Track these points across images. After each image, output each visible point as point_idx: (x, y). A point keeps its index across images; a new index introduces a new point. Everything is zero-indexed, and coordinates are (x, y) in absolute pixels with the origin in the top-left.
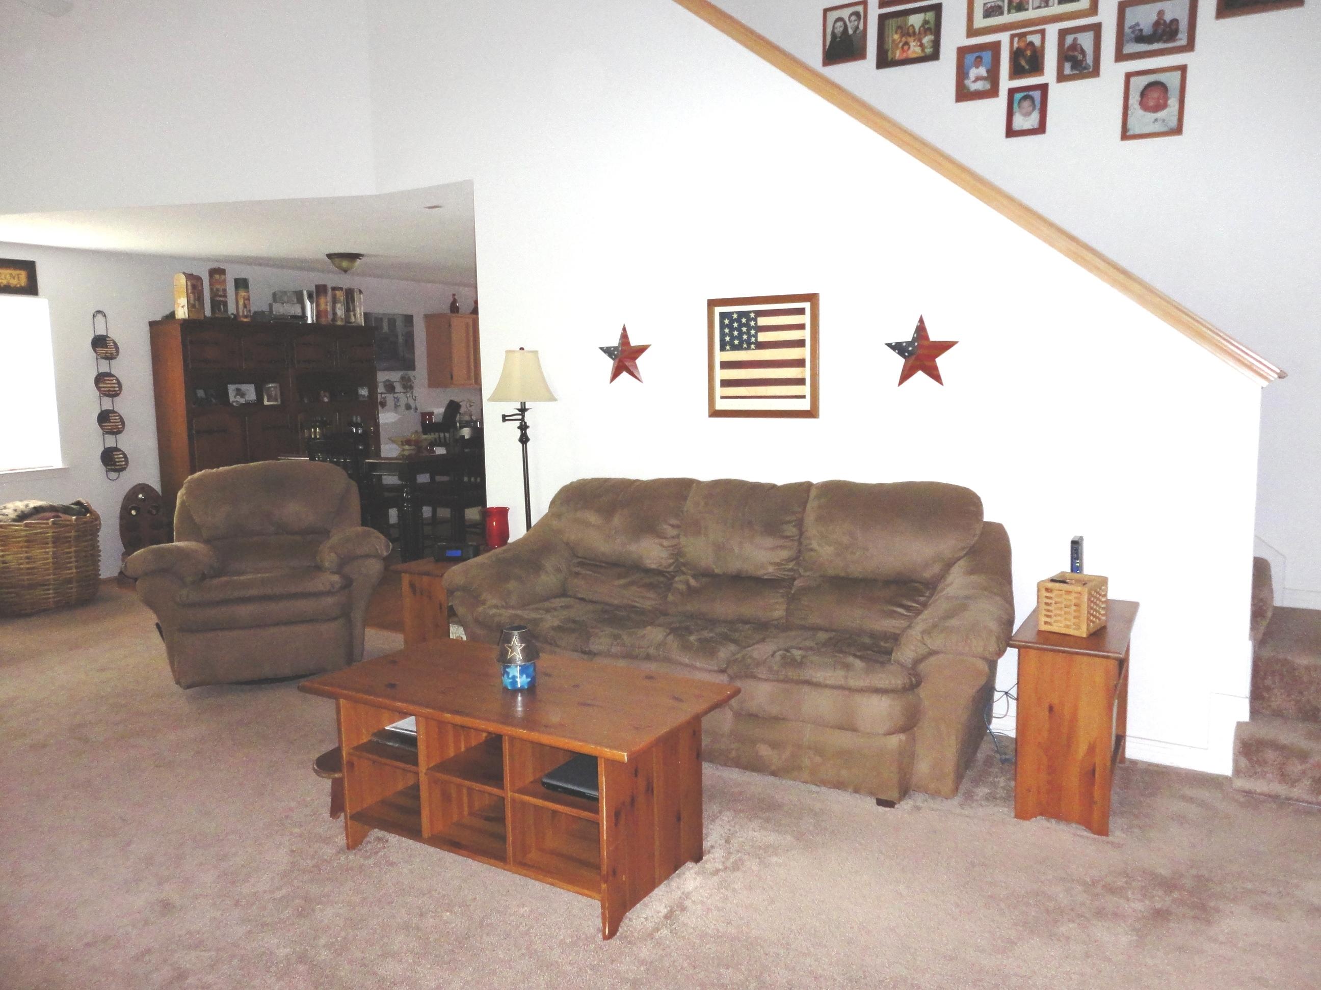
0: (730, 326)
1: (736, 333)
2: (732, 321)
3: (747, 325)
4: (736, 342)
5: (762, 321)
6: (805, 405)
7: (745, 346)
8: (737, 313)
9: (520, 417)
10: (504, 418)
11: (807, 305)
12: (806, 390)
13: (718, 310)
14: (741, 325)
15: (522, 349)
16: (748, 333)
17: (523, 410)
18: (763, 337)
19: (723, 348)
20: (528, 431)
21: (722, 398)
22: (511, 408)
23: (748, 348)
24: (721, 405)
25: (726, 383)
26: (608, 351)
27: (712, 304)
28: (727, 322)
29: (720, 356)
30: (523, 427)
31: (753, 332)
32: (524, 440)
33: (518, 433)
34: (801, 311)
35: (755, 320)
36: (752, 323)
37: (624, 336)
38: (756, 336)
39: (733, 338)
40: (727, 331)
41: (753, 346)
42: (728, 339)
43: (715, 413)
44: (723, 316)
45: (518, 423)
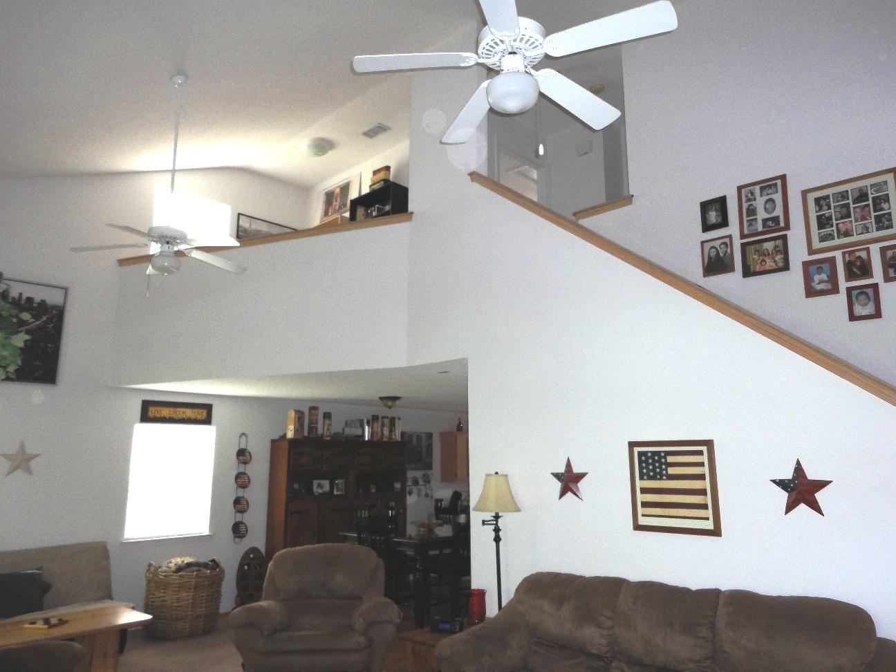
0: (646, 462)
1: (651, 467)
2: (647, 458)
3: (659, 461)
4: (651, 474)
5: (670, 459)
6: (709, 525)
7: (658, 477)
8: (651, 452)
9: (495, 522)
10: (484, 523)
11: (704, 449)
12: (709, 513)
13: (636, 450)
14: (654, 461)
15: (497, 473)
16: (660, 467)
17: (497, 517)
18: (671, 471)
19: (641, 478)
20: (501, 533)
21: (643, 515)
22: (488, 516)
23: (661, 479)
24: (643, 521)
25: (645, 505)
26: (557, 476)
27: (632, 445)
28: (643, 458)
29: (639, 484)
30: (497, 530)
31: (664, 467)
32: (497, 539)
33: (493, 534)
34: (700, 453)
35: (665, 458)
36: (663, 460)
37: (569, 466)
38: (666, 470)
39: (649, 471)
40: (644, 465)
41: (664, 478)
42: (645, 471)
43: (638, 527)
44: (640, 454)
45: (493, 527)
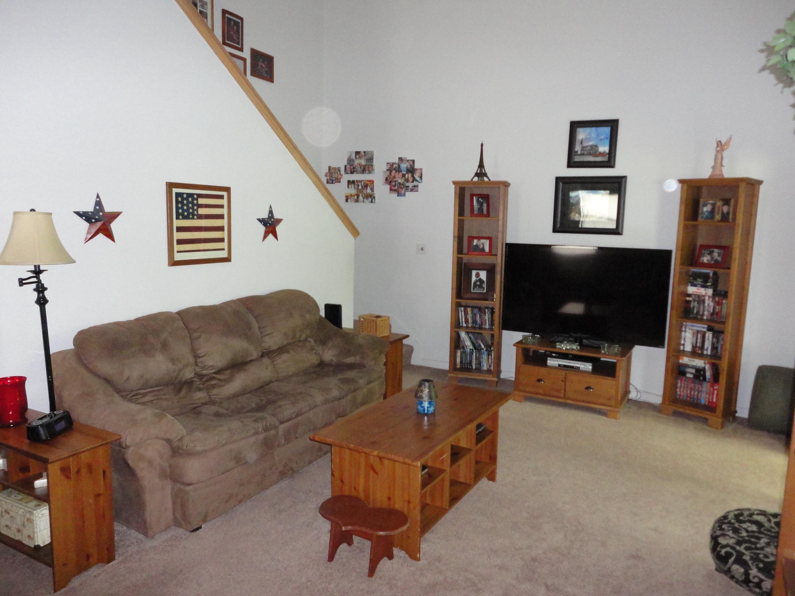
0: (182, 203)
1: (185, 208)
2: (183, 199)
3: (192, 203)
4: (186, 214)
5: (201, 201)
6: (223, 254)
7: (191, 216)
8: (186, 194)
9: (35, 280)
10: (21, 282)
11: (225, 194)
12: (225, 245)
13: (175, 190)
14: (188, 202)
15: (33, 210)
16: (193, 208)
17: (37, 272)
18: (202, 211)
19: (177, 218)
20: (46, 293)
21: (178, 252)
22: (25, 272)
23: (193, 218)
24: (178, 257)
25: (180, 242)
27: (170, 186)
28: (180, 199)
29: (177, 223)
30: (41, 289)
31: (195, 208)
32: (42, 302)
33: (35, 295)
34: (221, 197)
35: (197, 200)
36: (195, 202)
37: (99, 203)
38: (197, 210)
39: (184, 211)
40: (180, 205)
41: (195, 217)
42: (180, 211)
43: (174, 263)
44: (178, 195)
45: (34, 286)
